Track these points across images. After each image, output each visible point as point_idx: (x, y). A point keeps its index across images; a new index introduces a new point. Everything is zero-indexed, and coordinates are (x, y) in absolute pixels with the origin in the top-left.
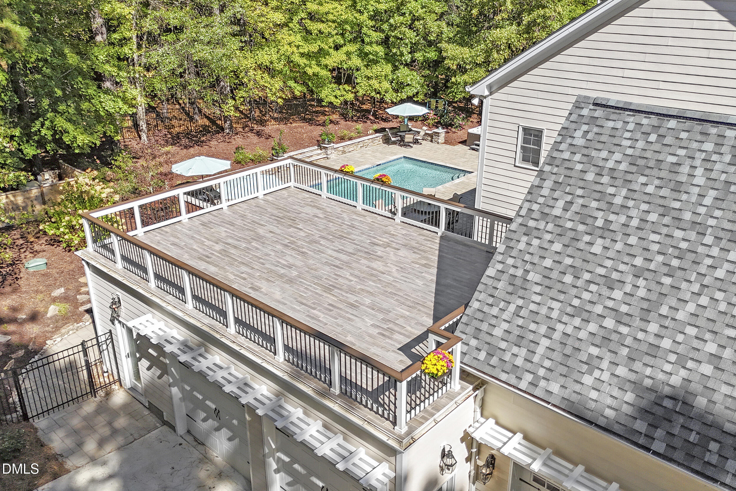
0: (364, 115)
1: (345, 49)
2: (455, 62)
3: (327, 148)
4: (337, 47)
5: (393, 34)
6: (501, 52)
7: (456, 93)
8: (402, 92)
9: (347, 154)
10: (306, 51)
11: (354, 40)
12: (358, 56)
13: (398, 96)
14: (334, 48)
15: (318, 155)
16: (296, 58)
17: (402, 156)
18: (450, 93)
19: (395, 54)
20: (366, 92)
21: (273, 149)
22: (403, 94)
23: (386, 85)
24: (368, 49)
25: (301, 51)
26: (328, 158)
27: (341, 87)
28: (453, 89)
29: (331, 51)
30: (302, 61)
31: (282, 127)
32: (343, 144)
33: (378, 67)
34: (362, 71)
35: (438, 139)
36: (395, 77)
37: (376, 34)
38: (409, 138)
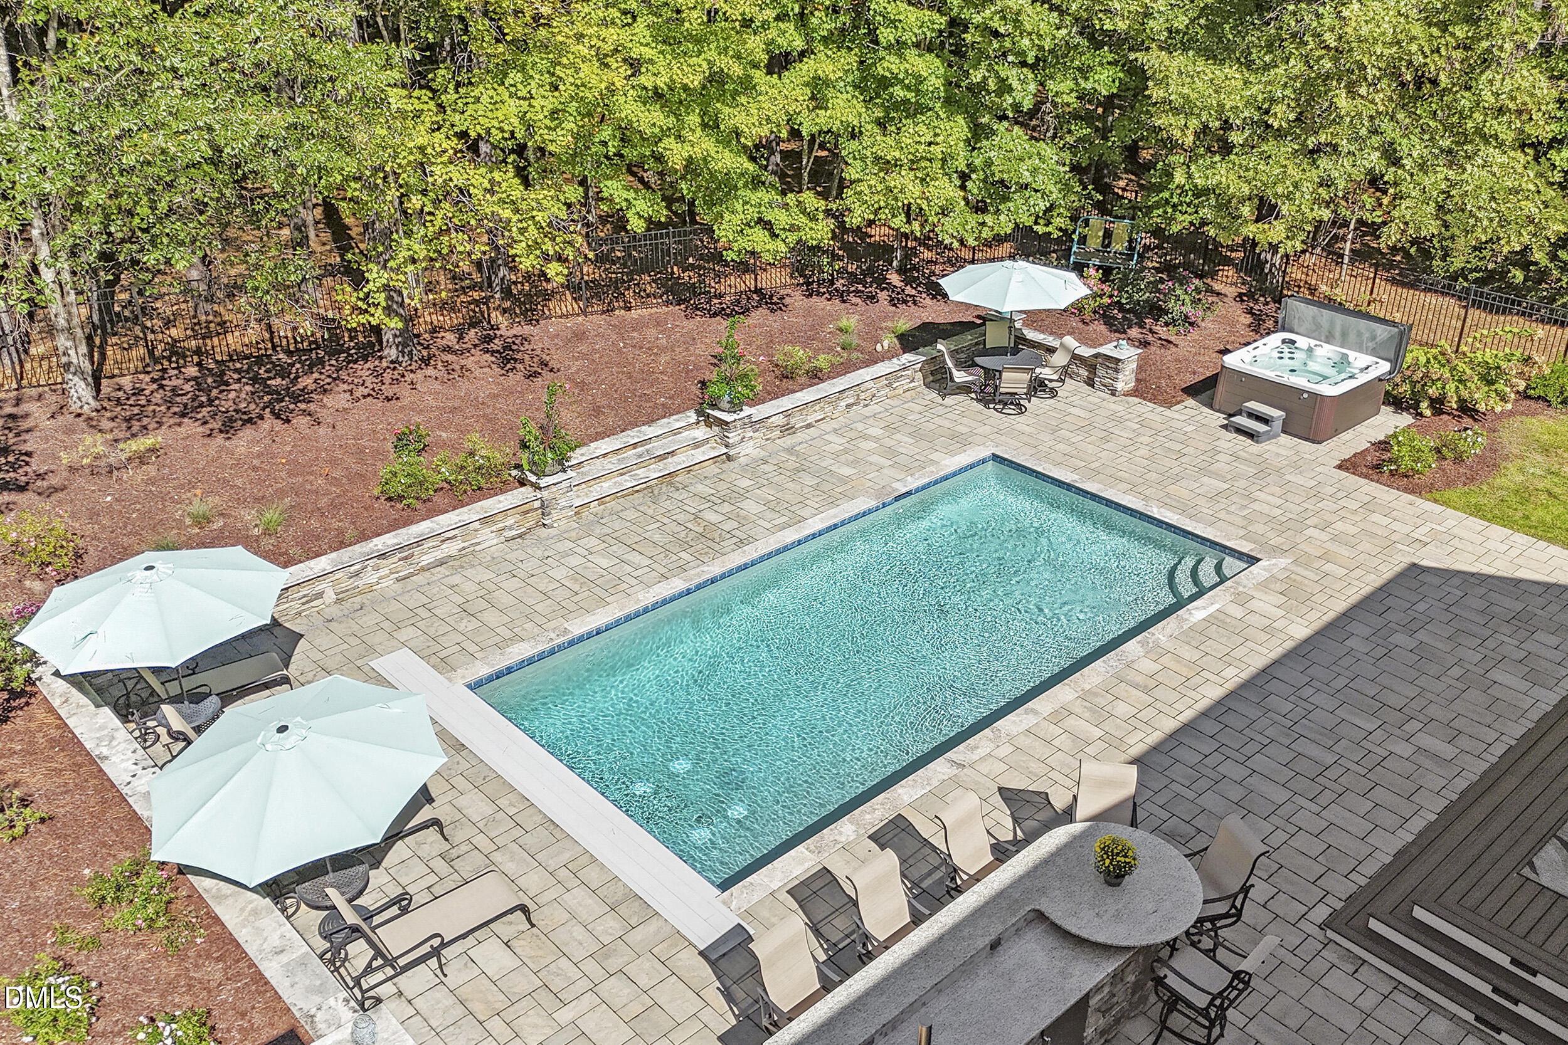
0: (870, 271)
1: (806, 68)
2: (1194, 123)
3: (727, 423)
4: (779, 63)
5: (977, 19)
6: (1363, 91)
7: (1174, 206)
8: (998, 212)
9: (800, 436)
10: (661, 82)
11: (838, 39)
12: (856, 87)
13: (983, 224)
14: (768, 66)
15: (697, 445)
16: (629, 108)
17: (986, 453)
18: (1157, 205)
19: (982, 85)
20: (876, 213)
21: (524, 446)
22: (1002, 217)
23: (946, 189)
24: (890, 64)
25: (646, 80)
26: (729, 458)
27: (791, 198)
28: (1166, 195)
29: (759, 76)
30: (651, 119)
31: (596, 321)
32: (786, 403)
33: (922, 128)
34: (866, 141)
35: (1116, 379)
36: (978, 162)
37: (920, 14)
38: (1013, 381)
